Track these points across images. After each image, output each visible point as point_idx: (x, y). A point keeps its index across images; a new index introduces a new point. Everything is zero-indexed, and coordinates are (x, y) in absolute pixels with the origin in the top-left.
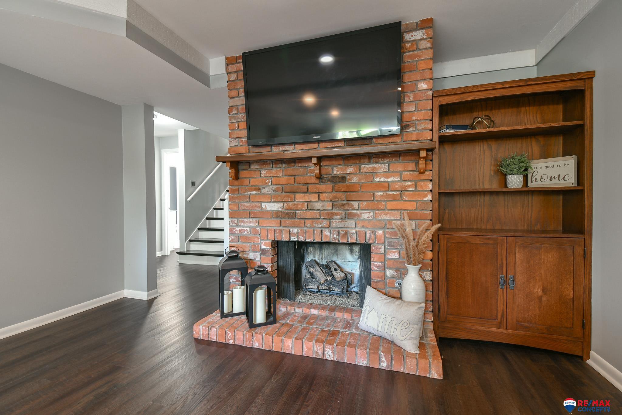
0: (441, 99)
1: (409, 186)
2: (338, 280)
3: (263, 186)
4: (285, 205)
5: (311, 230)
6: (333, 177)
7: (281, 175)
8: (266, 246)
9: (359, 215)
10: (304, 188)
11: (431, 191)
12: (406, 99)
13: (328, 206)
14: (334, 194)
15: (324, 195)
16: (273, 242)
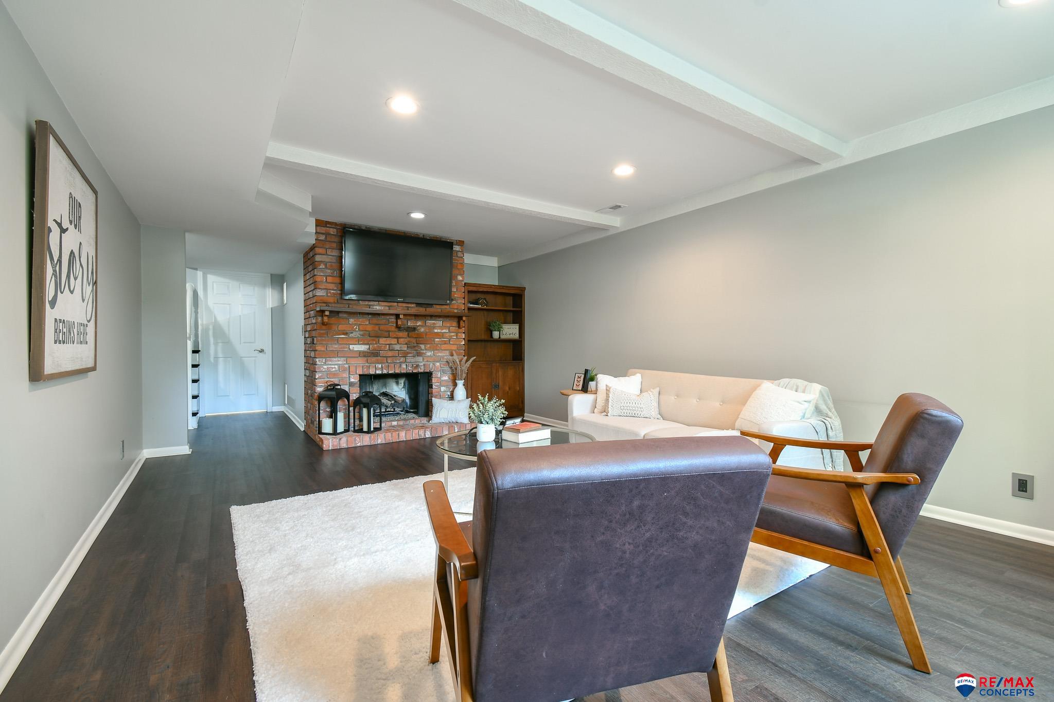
0: (469, 287)
1: (453, 336)
2: (398, 402)
3: (352, 331)
4: (371, 346)
5: (393, 365)
6: (408, 327)
8: (355, 379)
9: (425, 354)
10: (386, 334)
11: (464, 339)
12: (452, 284)
13: (405, 348)
14: (409, 339)
15: (401, 340)
16: (360, 375)
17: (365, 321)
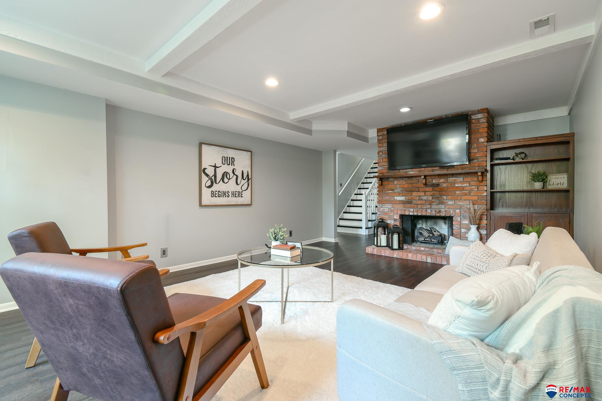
0: (492, 146)
1: (474, 188)
2: (436, 236)
3: (395, 189)
4: (407, 197)
5: (421, 210)
6: (433, 184)
7: (405, 183)
8: (397, 217)
9: (447, 203)
10: (417, 189)
11: (486, 191)
12: (473, 147)
13: (430, 198)
14: (433, 192)
15: (428, 193)
16: (400, 215)
17: (403, 182)
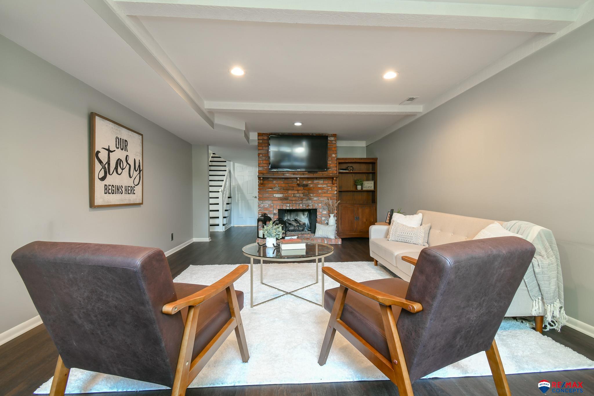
0: (339, 160)
1: (330, 189)
2: (302, 225)
3: (274, 187)
4: (284, 195)
5: (295, 204)
6: (303, 185)
7: (282, 183)
8: (276, 211)
9: (313, 199)
10: (292, 188)
11: (336, 190)
12: (329, 159)
13: (302, 195)
14: (304, 191)
15: (300, 191)
16: (279, 210)
17: (281, 182)
